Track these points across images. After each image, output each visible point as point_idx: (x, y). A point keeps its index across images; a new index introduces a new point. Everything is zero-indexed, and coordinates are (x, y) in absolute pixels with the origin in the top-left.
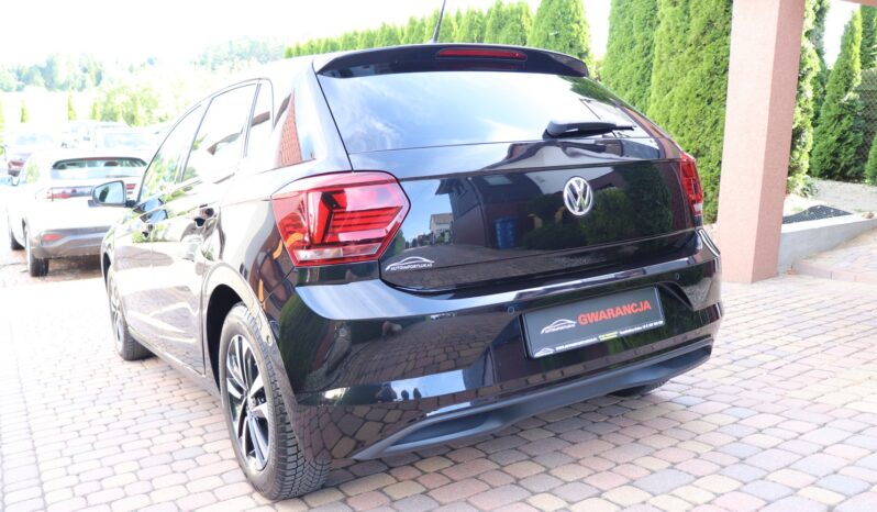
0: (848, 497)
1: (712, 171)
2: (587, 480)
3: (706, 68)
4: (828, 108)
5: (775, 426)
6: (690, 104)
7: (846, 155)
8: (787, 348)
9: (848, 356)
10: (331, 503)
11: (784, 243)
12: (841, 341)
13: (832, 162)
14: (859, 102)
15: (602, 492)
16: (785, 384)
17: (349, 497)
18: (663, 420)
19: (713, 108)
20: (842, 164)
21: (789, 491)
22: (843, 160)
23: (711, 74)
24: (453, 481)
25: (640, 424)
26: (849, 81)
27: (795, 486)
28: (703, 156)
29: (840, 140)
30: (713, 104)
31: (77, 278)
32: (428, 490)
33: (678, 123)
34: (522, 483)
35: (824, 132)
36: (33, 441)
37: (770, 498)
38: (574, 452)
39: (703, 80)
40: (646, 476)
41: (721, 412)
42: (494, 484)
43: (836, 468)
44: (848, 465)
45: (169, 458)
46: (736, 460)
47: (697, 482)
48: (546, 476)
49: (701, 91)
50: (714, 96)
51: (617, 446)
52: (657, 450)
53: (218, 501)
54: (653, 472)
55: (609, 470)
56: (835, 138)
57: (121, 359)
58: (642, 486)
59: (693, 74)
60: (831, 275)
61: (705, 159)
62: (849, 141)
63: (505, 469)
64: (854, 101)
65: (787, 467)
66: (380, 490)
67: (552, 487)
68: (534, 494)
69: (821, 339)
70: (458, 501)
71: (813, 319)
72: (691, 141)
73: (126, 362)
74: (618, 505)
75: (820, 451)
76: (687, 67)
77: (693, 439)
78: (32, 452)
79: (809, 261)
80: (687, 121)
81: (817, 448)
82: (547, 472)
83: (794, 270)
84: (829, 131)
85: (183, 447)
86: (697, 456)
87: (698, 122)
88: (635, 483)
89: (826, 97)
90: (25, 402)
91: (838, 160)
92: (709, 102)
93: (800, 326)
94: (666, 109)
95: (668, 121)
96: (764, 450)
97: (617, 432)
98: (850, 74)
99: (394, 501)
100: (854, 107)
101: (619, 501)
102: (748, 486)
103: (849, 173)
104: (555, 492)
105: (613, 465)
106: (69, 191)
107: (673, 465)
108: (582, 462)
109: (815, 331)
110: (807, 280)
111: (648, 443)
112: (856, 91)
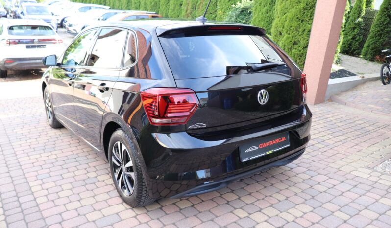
0: (351, 217)
1: (300, 51)
2: (255, 203)
3: (302, 7)
4: (350, 24)
5: (324, 181)
6: (294, 21)
7: (354, 45)
8: (328, 141)
9: (352, 147)
10: (156, 209)
11: (328, 88)
12: (350, 139)
13: (349, 47)
14: (363, 23)
15: (261, 209)
16: (328, 160)
17: (163, 206)
18: (282, 175)
19: (303, 24)
20: (353, 49)
21: (330, 213)
22: (353, 47)
23: (304, 9)
24: (203, 201)
25: (273, 177)
26: (360, 13)
27: (333, 211)
28: (297, 44)
29: (353, 38)
30: (304, 22)
31: (20, 80)
32: (194, 205)
33: (288, 29)
34: (230, 203)
35: (347, 34)
36: (23, 170)
37: (324, 215)
38: (249, 189)
39: (300, 12)
40: (277, 203)
41: (304, 173)
42: (220, 203)
43: (347, 203)
44: (352, 202)
45: (83, 183)
46: (311, 197)
47: (297, 207)
48: (239, 200)
49: (299, 16)
50: (304, 19)
51: (265, 187)
52: (281, 190)
53: (110, 206)
54: (280, 201)
55: (263, 199)
56: (351, 37)
57: (50, 127)
58: (276, 208)
59: (296, 8)
60: (346, 104)
61: (298, 45)
62: (357, 39)
63: (222, 196)
64: (361, 22)
65: (329, 201)
66: (174, 204)
67: (242, 206)
68: (235, 209)
69: (342, 138)
70: (206, 211)
71: (339, 127)
72: (292, 37)
73: (53, 129)
74: (268, 216)
75: (341, 195)
76: (294, 5)
77: (294, 186)
78: (23, 176)
79: (337, 96)
80: (292, 28)
81: (340, 193)
82: (239, 198)
83: (331, 100)
84: (349, 34)
85: (89, 177)
86: (296, 194)
87: (296, 29)
88: (273, 206)
89: (349, 19)
90: (13, 149)
91: (351, 47)
92: (302, 21)
93: (333, 130)
94: (283, 22)
95: (283, 27)
96: (321, 193)
97: (264, 180)
98: (361, 10)
99: (181, 209)
100: (360, 25)
101: (268, 214)
102: (316, 209)
103: (355, 53)
104: (243, 208)
105: (264, 197)
106: (17, 41)
107: (287, 198)
108: (252, 194)
109: (340, 134)
110: (336, 105)
111: (277, 187)
112: (362, 17)
